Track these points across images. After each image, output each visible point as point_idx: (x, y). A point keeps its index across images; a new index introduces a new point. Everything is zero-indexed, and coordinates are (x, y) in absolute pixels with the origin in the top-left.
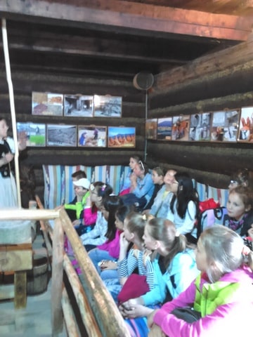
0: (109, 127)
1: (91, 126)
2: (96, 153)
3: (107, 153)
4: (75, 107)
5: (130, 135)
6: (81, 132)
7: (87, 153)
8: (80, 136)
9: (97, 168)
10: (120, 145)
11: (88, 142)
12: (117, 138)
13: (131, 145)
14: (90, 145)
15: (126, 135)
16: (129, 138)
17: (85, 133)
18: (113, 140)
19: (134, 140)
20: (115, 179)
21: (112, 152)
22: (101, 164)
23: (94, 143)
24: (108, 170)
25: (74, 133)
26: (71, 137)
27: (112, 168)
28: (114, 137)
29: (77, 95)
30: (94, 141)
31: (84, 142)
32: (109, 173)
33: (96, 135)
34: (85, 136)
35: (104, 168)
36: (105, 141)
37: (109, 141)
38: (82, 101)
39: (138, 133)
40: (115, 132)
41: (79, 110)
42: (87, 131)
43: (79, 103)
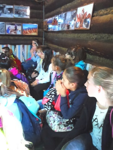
0: (23, 24)
1: (13, 23)
2: (16, 38)
3: (23, 38)
4: (3, 12)
5: (35, 28)
6: (7, 26)
7: (12, 38)
8: (7, 28)
9: (17, 46)
10: (29, 34)
11: (11, 32)
12: (27, 30)
13: (35, 34)
14: (13, 33)
15: (33, 29)
16: (34, 30)
17: (10, 27)
18: (25, 31)
19: (37, 31)
20: (27, 52)
21: (25, 38)
22: (19, 44)
23: (15, 33)
24: (23, 47)
25: (3, 26)
26: (2, 29)
27: (26, 46)
28: (26, 29)
29: (4, 5)
30: (15, 31)
31: (9, 32)
32: (24, 49)
33: (16, 28)
34: (10, 28)
35: (21, 46)
36: (21, 31)
37: (23, 32)
38: (7, 8)
39: (39, 27)
40: (26, 26)
41: (6, 14)
42: (10, 26)
43: (5, 9)
